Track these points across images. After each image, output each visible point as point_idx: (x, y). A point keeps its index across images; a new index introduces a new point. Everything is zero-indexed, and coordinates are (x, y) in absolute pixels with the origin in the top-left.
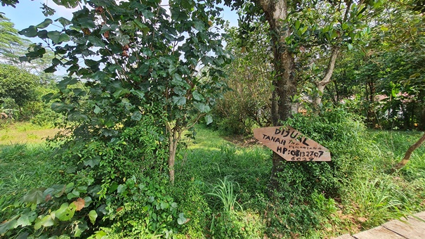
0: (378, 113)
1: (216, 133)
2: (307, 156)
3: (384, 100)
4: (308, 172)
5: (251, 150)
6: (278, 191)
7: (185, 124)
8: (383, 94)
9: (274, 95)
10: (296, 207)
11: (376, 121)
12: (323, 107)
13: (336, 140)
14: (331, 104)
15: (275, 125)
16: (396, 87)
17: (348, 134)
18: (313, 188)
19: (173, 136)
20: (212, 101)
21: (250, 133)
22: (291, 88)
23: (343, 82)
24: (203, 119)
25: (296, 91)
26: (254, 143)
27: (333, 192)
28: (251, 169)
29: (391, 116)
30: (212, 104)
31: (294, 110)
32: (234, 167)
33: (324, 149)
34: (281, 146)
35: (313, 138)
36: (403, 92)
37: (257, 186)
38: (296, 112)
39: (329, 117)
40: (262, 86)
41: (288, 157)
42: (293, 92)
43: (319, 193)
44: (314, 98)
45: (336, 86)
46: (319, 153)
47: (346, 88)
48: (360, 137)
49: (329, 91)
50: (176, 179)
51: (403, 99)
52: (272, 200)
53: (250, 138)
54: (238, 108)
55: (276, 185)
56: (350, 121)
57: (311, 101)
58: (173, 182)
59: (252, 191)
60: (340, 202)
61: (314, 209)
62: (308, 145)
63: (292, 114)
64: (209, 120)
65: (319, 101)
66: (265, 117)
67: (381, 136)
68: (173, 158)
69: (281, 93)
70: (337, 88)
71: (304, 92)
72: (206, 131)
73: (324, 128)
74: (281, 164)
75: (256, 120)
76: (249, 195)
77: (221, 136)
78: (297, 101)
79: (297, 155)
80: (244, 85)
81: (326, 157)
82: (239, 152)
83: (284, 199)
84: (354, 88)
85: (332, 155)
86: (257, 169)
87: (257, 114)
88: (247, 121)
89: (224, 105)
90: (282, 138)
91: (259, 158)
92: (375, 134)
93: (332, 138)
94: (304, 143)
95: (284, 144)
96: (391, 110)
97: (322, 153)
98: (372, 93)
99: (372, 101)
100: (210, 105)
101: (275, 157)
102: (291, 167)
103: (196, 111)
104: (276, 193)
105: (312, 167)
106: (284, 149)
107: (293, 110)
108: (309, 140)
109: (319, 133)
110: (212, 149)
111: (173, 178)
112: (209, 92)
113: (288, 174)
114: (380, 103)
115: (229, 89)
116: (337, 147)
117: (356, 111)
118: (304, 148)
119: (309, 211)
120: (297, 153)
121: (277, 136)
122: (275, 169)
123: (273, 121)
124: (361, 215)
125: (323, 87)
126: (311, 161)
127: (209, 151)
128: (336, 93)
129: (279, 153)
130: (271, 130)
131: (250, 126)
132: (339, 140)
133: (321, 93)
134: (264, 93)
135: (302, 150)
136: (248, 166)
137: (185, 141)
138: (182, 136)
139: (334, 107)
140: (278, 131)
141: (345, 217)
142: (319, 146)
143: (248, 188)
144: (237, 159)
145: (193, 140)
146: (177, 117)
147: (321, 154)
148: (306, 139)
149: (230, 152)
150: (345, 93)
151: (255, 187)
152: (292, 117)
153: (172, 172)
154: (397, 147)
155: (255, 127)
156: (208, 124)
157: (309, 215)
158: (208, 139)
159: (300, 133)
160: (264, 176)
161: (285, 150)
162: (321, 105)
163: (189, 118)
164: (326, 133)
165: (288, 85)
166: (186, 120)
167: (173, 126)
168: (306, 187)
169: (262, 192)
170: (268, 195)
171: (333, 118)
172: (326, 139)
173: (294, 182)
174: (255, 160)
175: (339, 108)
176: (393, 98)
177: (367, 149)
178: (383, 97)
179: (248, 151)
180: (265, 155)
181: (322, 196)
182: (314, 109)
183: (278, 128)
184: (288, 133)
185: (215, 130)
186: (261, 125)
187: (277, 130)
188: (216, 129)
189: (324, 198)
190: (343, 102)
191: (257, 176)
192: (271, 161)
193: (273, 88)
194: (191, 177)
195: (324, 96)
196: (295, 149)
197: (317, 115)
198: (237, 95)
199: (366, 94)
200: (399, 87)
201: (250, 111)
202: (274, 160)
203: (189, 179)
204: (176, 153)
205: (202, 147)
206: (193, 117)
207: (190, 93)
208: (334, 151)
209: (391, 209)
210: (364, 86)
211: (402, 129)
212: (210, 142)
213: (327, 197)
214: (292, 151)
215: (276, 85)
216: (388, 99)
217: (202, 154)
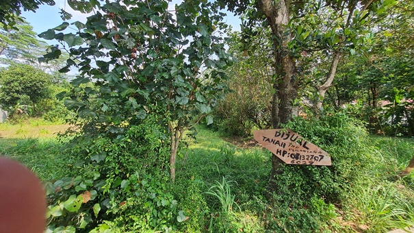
0: (380, 118)
1: (216, 134)
2: (307, 159)
3: (387, 106)
4: (308, 176)
5: (250, 152)
6: (277, 193)
7: (186, 124)
8: (386, 99)
9: (274, 98)
10: (295, 210)
11: (378, 127)
12: (324, 111)
13: (337, 145)
14: (332, 108)
15: (275, 128)
16: (400, 93)
17: (350, 139)
18: (313, 192)
19: (175, 135)
20: (213, 103)
21: (249, 135)
22: (292, 91)
23: (345, 86)
24: (204, 119)
25: (296, 95)
26: (253, 145)
27: (332, 198)
28: (250, 171)
29: (395, 122)
30: (213, 105)
31: (295, 114)
32: (233, 168)
33: (324, 153)
34: (281, 148)
35: (313, 142)
36: (407, 98)
37: (256, 187)
38: (296, 116)
39: (330, 122)
40: (263, 89)
41: (287, 160)
42: (294, 95)
43: (319, 197)
44: (315, 101)
45: (338, 90)
46: (320, 157)
47: (347, 92)
48: (362, 142)
49: (330, 96)
50: (177, 177)
51: (407, 106)
52: (271, 202)
53: (250, 140)
54: (238, 110)
55: (275, 188)
56: (351, 126)
57: (311, 105)
58: (173, 180)
59: (251, 192)
60: (340, 208)
61: (313, 213)
62: (308, 149)
63: (293, 117)
64: (210, 121)
65: (320, 105)
66: (265, 120)
67: (384, 142)
68: (174, 157)
69: (282, 96)
70: (338, 93)
71: (305, 95)
72: (206, 131)
73: (325, 132)
74: (281, 167)
75: (256, 122)
76: (247, 196)
77: (221, 137)
78: (297, 105)
79: (297, 158)
80: (245, 88)
81: (327, 161)
82: (238, 154)
83: (283, 202)
84: (356, 92)
85: (332, 159)
86: (256, 171)
87: (257, 116)
88: (247, 123)
89: (225, 106)
90: (282, 141)
91: (258, 160)
92: (378, 140)
93: (332, 142)
94: (304, 146)
95: (284, 147)
96: (395, 116)
97: (322, 157)
98: (374, 98)
99: (374, 106)
100: (211, 106)
101: (275, 160)
102: (291, 170)
103: (197, 112)
104: (275, 196)
105: (311, 171)
106: (284, 151)
107: (293, 114)
108: (309, 144)
109: (319, 137)
110: (211, 149)
111: (173, 176)
112: (211, 93)
113: (288, 177)
114: (383, 108)
115: (230, 91)
116: (338, 152)
117: (358, 116)
118: (304, 151)
119: (308, 216)
120: (297, 156)
121: (277, 139)
122: (274, 172)
123: (273, 123)
124: (363, 222)
125: (324, 92)
126: (311, 165)
127: (209, 151)
128: (337, 98)
129: (278, 155)
130: (271, 133)
131: (250, 128)
132: (340, 145)
133: (322, 97)
134: (264, 96)
135: (302, 153)
136: (246, 168)
137: (186, 141)
138: (184, 136)
139: (335, 112)
140: (278, 134)
141: (345, 223)
142: (319, 149)
143: (246, 189)
144: (236, 160)
145: (194, 140)
146: (180, 116)
147: (321, 158)
148: (306, 143)
149: (229, 153)
150: (347, 98)
151: (254, 188)
152: (292, 120)
153: (173, 170)
154: (401, 154)
155: (255, 129)
156: (208, 124)
157: (308, 220)
158: (208, 140)
159: (300, 137)
160: (263, 178)
161: (285, 153)
162: (322, 109)
163: (190, 118)
164: (326, 137)
165: (289, 88)
166: (188, 119)
167: (175, 126)
168: (306, 190)
169: (261, 194)
170: (267, 197)
171: (333, 122)
172: (327, 143)
173: (294, 185)
174: (254, 162)
175: (340, 113)
176: (396, 104)
177: (369, 155)
178: (386, 103)
179: (247, 152)
180: (265, 158)
181: (322, 200)
182: (315, 113)
183: (278, 130)
184: (288, 135)
185: (215, 131)
186: (261, 128)
187: (277, 132)
188: (216, 130)
189: (324, 203)
190: (345, 106)
191: (256, 177)
192: (271, 163)
193: (274, 91)
194: (190, 176)
195: (325, 100)
196: (295, 153)
197: (317, 119)
198: (237, 97)
199: (369, 99)
200: (403, 93)
201: (250, 113)
202: (273, 162)
203: (189, 177)
204: (178, 152)
205: (202, 147)
206: (194, 118)
207: (192, 94)
208: (335, 155)
209: (394, 218)
210: (366, 91)
211: (406, 135)
212: (210, 143)
213: (326, 202)
214: (292, 154)
215: (277, 88)
216: (391, 105)
217: (201, 154)
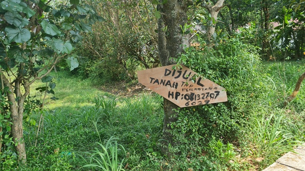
0: (272, 43)
1: (87, 82)
2: (203, 98)
3: (278, 28)
4: (205, 118)
5: (137, 100)
6: (173, 145)
7: (34, 72)
8: (276, 20)
9: (160, 24)
10: (193, 161)
11: (270, 52)
12: (217, 38)
13: (232, 77)
14: (226, 34)
15: (164, 65)
16: (289, 13)
17: (244, 69)
18: (211, 135)
19: (16, 92)
20: (74, 36)
21: (133, 78)
22: (180, 14)
23: (238, 7)
24: (63, 62)
25: (186, 19)
26: (140, 90)
27: (230, 137)
28: (138, 125)
29: (284, 46)
30: (75, 40)
32: (115, 124)
33: (220, 88)
34: (173, 90)
35: (209, 78)
36: (294, 19)
37: (148, 143)
38: (188, 46)
39: (224, 50)
40: (145, 13)
41: (181, 103)
42: (183, 19)
43: (217, 140)
44: (207, 27)
45: (231, 12)
46: (215, 94)
47: (241, 14)
48: (255, 71)
49: (223, 19)
50: (30, 156)
51: (294, 26)
52: (166, 158)
53: (135, 84)
54: (114, 45)
55: (170, 139)
56: (245, 54)
57: (204, 32)
58: (24, 161)
59: (141, 151)
60: (238, 145)
61: (213, 158)
62: (202, 86)
63: (184, 48)
64: (74, 64)
65: (213, 30)
66: (151, 56)
67: (275, 68)
68: (19, 126)
69: (169, 21)
70: (231, 15)
71: (195, 19)
72: (71, 81)
73: (219, 64)
74: (174, 112)
75: (140, 59)
76: (138, 157)
77: (94, 85)
78: (188, 32)
79: (192, 99)
81: (223, 97)
82: (121, 105)
83: (180, 153)
84: (249, 14)
85: (228, 94)
86: (146, 123)
87: (140, 51)
88: (128, 62)
89: (94, 41)
90: (173, 80)
91: (148, 109)
92: (271, 65)
93: (227, 75)
94: (199, 83)
95: (176, 88)
96: (284, 39)
97: (218, 93)
98: (266, 20)
99: (267, 29)
100: (71, 42)
101: (167, 105)
102: (186, 114)
103: (50, 52)
104: (171, 148)
105: (208, 110)
106: (177, 93)
107: (184, 44)
108: (205, 81)
109: (214, 69)
110: (82, 105)
111: (23, 155)
112: (67, 21)
113: (183, 123)
114: (275, 31)
116: (233, 85)
117: (251, 42)
118: (199, 89)
119: (208, 162)
120: (191, 97)
121: (167, 79)
122: (167, 120)
123: (161, 60)
124: (258, 155)
125: (216, 14)
126: (207, 105)
127: (79, 108)
128: (230, 21)
129: (171, 99)
130: (159, 72)
131: (133, 68)
132: (235, 76)
133: (214, 21)
134: (148, 23)
135: (197, 92)
136: (134, 122)
137: (39, 99)
138: (33, 92)
139: (229, 38)
140: (168, 72)
141: (243, 161)
142: (214, 85)
143: (136, 149)
144: (119, 114)
145: (51, 95)
147: (217, 95)
148: (200, 79)
149: (108, 106)
150: (240, 21)
151: (145, 145)
152: (183, 52)
153: (21, 147)
154: (288, 78)
155: (139, 69)
156: (72, 69)
157: (208, 167)
158: (75, 92)
159: (193, 73)
160: (155, 130)
161: (178, 94)
162: (215, 35)
163: (39, 63)
164: (221, 69)
165: (176, 11)
166: (36, 66)
167: (13, 78)
168: (203, 135)
169: (154, 150)
170: (161, 152)
171: (228, 51)
172: (222, 76)
173: (190, 132)
174: (142, 113)
175: (234, 39)
176: (286, 24)
177: (262, 83)
178: (276, 24)
179: (133, 102)
180: (155, 104)
181: (220, 143)
182: (208, 41)
183: (169, 67)
184: (180, 72)
185: (84, 78)
186: (147, 67)
187: (166, 70)
188: (86, 76)
189: (222, 145)
190: (239, 31)
191: (146, 131)
192: (162, 111)
193: (159, 15)
194: (53, 149)
195: (218, 24)
196: (189, 93)
197: (210, 49)
199: (261, 21)
200: (291, 12)
201: (131, 49)
202: (165, 109)
203: (51, 151)
204: (25, 118)
205: (67, 104)
206: (46, 62)
208: (231, 89)
209: (285, 143)
210: (259, 12)
211: (293, 59)
212: (78, 96)
213: (225, 143)
214: (186, 95)
215: (163, 11)
216: (281, 26)
217: (67, 113)
